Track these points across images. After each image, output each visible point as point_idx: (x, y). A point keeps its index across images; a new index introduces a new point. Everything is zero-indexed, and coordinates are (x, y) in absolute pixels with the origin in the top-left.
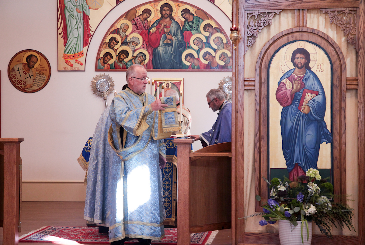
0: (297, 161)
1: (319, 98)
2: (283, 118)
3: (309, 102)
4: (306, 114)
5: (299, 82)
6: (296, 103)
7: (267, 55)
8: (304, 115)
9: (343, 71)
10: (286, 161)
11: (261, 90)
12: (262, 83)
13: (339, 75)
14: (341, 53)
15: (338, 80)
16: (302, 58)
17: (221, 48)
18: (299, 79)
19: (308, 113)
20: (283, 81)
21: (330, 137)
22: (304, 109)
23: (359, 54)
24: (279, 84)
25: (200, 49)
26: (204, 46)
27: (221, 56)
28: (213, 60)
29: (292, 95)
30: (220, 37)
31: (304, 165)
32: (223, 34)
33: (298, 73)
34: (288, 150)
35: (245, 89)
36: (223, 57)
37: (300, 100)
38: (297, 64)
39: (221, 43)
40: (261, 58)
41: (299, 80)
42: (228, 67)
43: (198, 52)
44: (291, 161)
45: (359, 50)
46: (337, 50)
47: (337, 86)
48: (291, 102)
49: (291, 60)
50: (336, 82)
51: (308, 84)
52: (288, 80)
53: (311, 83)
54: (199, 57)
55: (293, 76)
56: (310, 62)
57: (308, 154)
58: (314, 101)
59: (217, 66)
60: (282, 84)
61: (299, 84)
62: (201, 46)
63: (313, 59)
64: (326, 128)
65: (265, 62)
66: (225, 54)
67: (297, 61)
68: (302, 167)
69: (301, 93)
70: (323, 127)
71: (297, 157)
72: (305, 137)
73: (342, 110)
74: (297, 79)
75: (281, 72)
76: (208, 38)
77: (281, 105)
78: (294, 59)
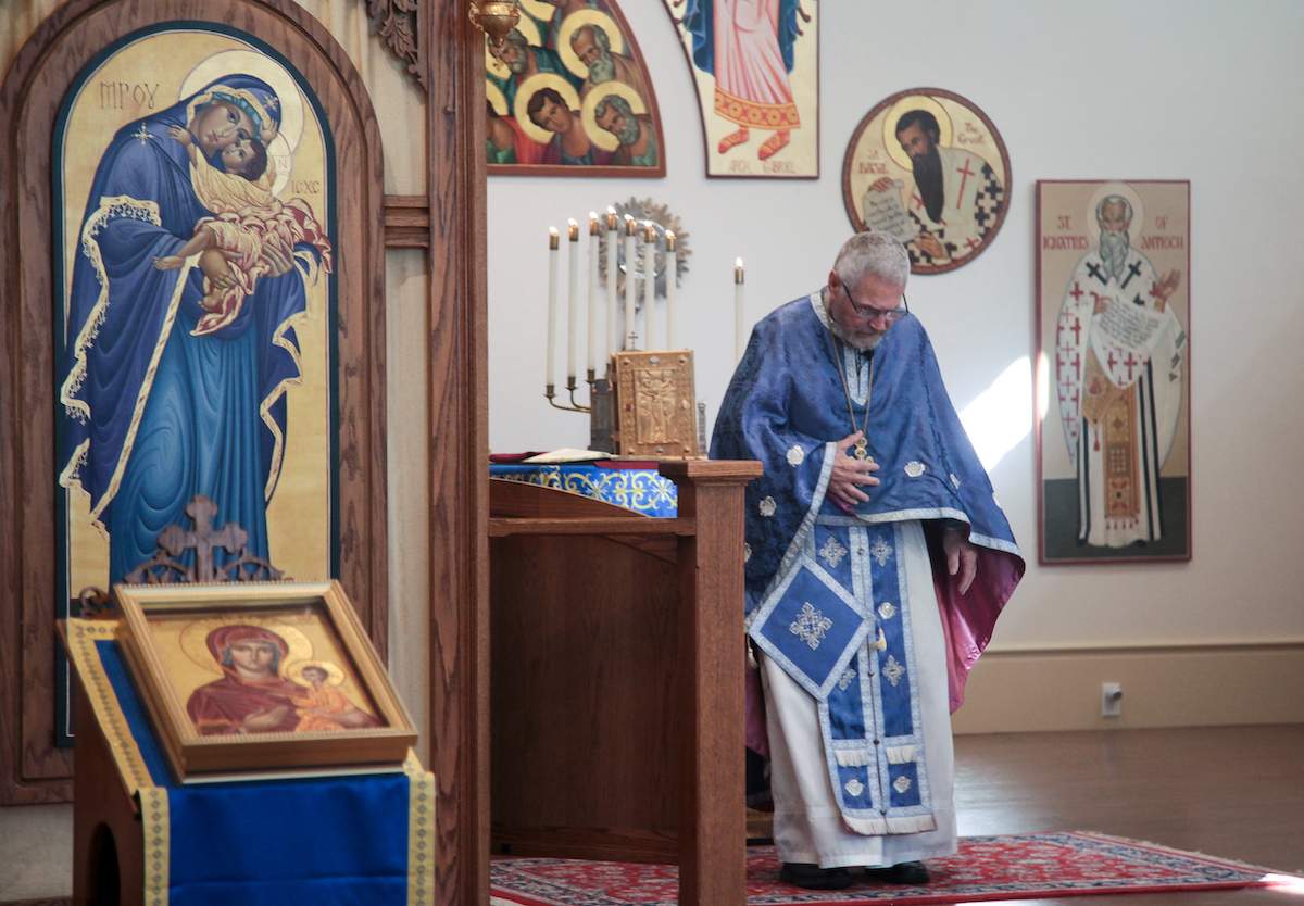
17: (603, 75)
25: (518, 77)
26: (532, 63)
27: (605, 111)
28: (571, 124)
30: (597, 27)
32: (611, 15)
36: (610, 115)
39: (603, 53)
42: (630, 156)
43: (508, 89)
54: (511, 114)
59: (590, 151)
62: (521, 63)
66: (620, 103)
76: (548, 30)
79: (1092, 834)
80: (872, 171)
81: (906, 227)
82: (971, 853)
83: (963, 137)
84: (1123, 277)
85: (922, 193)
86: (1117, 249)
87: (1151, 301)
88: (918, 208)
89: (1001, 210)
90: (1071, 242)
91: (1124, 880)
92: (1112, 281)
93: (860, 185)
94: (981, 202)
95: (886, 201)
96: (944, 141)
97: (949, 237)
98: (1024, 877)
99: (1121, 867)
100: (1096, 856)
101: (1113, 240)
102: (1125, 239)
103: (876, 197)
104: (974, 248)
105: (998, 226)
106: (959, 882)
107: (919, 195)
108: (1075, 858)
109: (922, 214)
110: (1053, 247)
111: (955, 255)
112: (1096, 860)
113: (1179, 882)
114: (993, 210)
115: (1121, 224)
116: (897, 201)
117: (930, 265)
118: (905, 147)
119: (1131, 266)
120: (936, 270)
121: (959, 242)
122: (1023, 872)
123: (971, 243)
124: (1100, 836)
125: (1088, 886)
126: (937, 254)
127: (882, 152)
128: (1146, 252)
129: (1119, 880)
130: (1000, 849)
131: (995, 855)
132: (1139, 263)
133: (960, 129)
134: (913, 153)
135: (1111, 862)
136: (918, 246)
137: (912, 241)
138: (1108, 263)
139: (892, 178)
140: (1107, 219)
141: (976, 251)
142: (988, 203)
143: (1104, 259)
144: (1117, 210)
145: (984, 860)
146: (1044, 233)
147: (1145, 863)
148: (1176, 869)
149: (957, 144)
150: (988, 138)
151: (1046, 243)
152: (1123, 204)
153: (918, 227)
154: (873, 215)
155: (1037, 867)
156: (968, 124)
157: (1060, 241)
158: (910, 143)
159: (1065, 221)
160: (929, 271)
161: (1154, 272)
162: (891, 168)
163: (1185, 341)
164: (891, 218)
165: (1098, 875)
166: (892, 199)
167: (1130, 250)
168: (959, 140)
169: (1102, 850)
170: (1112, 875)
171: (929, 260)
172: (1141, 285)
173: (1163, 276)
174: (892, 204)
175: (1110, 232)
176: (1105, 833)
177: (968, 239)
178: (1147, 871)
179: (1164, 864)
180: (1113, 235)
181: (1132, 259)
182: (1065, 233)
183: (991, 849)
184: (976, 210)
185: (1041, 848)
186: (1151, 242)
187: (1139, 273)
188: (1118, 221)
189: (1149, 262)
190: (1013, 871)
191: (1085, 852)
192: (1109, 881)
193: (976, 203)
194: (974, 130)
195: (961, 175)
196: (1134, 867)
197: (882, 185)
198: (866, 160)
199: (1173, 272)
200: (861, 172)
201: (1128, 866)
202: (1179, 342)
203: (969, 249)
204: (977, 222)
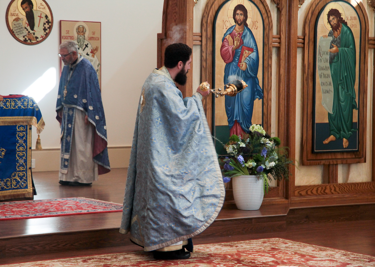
0: (236, 117)
1: (253, 55)
2: (226, 74)
3: (246, 59)
4: (244, 71)
5: (238, 39)
6: (236, 59)
7: (213, 9)
8: (242, 71)
9: (271, 30)
10: (227, 118)
11: (207, 46)
12: (208, 38)
13: (268, 33)
14: (269, 11)
15: (266, 38)
16: (241, 14)
18: (239, 35)
19: (245, 70)
20: (226, 37)
21: (262, 93)
22: (242, 66)
23: (282, 13)
24: (223, 40)
29: (233, 52)
31: (241, 121)
33: (238, 30)
34: (229, 107)
35: (194, 44)
37: (239, 56)
38: (237, 20)
40: (208, 13)
41: (238, 37)
44: (232, 118)
45: (282, 9)
46: (266, 8)
47: (266, 43)
48: (232, 59)
49: (232, 16)
50: (266, 40)
51: (246, 41)
52: (230, 36)
53: (248, 40)
55: (234, 32)
56: (248, 19)
57: (245, 110)
58: (250, 58)
60: (225, 40)
61: (238, 41)
63: (250, 16)
64: (258, 85)
65: (211, 17)
67: (238, 17)
68: (240, 123)
69: (240, 50)
70: (256, 83)
71: (237, 114)
72: (243, 94)
73: (269, 67)
74: (237, 35)
75: (225, 27)
77: (225, 61)
78: (235, 16)
79: (82, 198)
80: (14, 15)
81: (24, 32)
82: (51, 204)
83: (39, 7)
84: (84, 48)
85: (28, 22)
86: (82, 40)
87: (91, 54)
88: (27, 26)
89: (50, 28)
90: (70, 37)
91: (95, 210)
92: (81, 48)
93: (11, 19)
94: (45, 26)
95: (18, 24)
96: (35, 8)
97: (36, 35)
98: (68, 210)
99: (93, 206)
100: (86, 204)
101: (81, 37)
102: (84, 37)
103: (15, 23)
104: (43, 38)
105: (50, 32)
106: (50, 211)
107: (28, 23)
108: (80, 204)
109: (29, 28)
110: (65, 39)
111: (38, 40)
112: (86, 205)
113: (109, 210)
114: (48, 28)
115: (83, 33)
116: (22, 24)
117: (31, 42)
118: (23, 9)
119: (85, 45)
120: (32, 44)
121: (39, 36)
122: (67, 208)
123: (42, 37)
124: (85, 198)
125: (86, 212)
126: (33, 39)
127: (17, 10)
128: (89, 41)
129: (93, 210)
130: (59, 202)
131: (58, 204)
132: (88, 44)
133: (39, 5)
134: (26, 11)
135: (90, 205)
136: (27, 37)
137: (26, 36)
138: (79, 44)
139: (20, 18)
140: (79, 32)
141: (44, 39)
142: (47, 26)
143: (78, 43)
144: (82, 29)
145: (56, 205)
146: (62, 35)
147: (99, 205)
148: (107, 207)
149: (38, 9)
150: (47, 8)
151: (63, 37)
152: (83, 28)
153: (27, 32)
154: (15, 28)
155: (70, 207)
156: (41, 4)
157: (67, 37)
158: (25, 8)
159: (68, 32)
160: (31, 44)
161: (92, 47)
162: (20, 15)
163: (100, 66)
164: (20, 29)
165: (87, 208)
166: (20, 24)
167: (85, 40)
168: (39, 8)
169: (86, 202)
170: (91, 208)
171: (31, 41)
172: (88, 50)
173: (94, 48)
174: (20, 25)
175: (80, 35)
176: (86, 197)
177: (41, 36)
178: (100, 207)
179: (104, 205)
180: (81, 36)
181: (86, 43)
182: (68, 35)
183: (56, 202)
184: (44, 28)
185: (70, 202)
186: (91, 38)
187: (88, 47)
188: (82, 32)
189: (90, 44)
190: (64, 208)
191: (82, 202)
192: (91, 210)
193: (44, 26)
194: (43, 5)
195: (39, 18)
196: (96, 206)
197: (17, 19)
198: (12, 12)
199: (97, 47)
200: (11, 15)
201: (94, 206)
202: (98, 66)
203: (42, 38)
204: (44, 31)
